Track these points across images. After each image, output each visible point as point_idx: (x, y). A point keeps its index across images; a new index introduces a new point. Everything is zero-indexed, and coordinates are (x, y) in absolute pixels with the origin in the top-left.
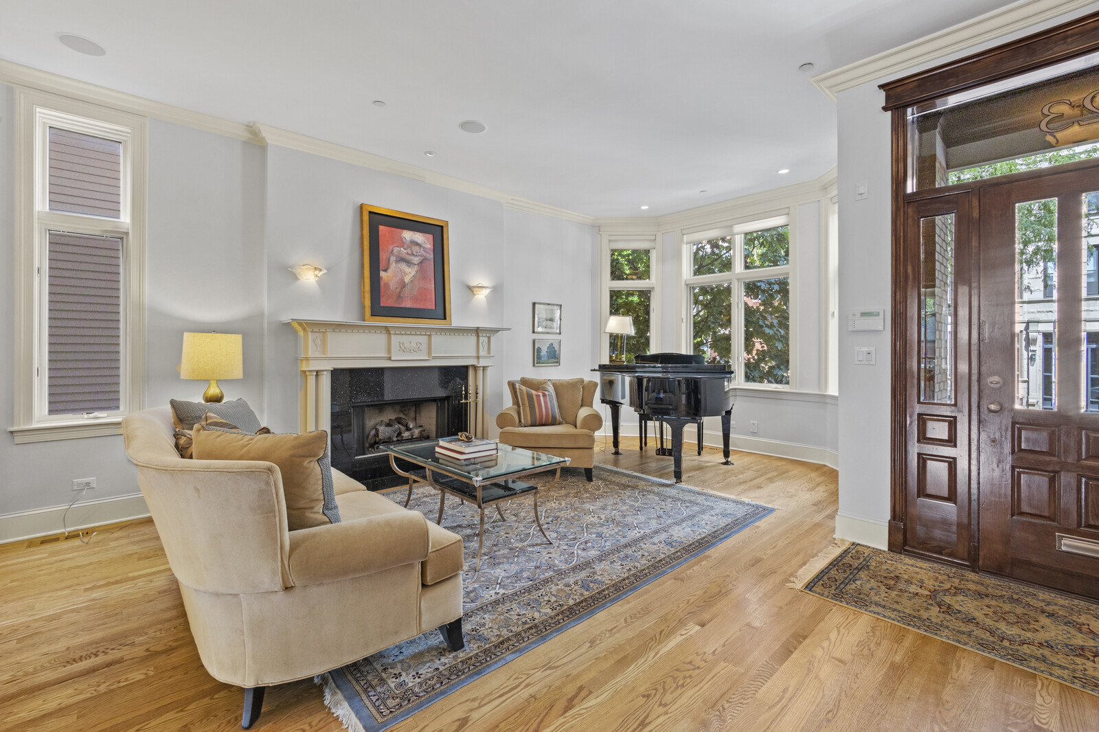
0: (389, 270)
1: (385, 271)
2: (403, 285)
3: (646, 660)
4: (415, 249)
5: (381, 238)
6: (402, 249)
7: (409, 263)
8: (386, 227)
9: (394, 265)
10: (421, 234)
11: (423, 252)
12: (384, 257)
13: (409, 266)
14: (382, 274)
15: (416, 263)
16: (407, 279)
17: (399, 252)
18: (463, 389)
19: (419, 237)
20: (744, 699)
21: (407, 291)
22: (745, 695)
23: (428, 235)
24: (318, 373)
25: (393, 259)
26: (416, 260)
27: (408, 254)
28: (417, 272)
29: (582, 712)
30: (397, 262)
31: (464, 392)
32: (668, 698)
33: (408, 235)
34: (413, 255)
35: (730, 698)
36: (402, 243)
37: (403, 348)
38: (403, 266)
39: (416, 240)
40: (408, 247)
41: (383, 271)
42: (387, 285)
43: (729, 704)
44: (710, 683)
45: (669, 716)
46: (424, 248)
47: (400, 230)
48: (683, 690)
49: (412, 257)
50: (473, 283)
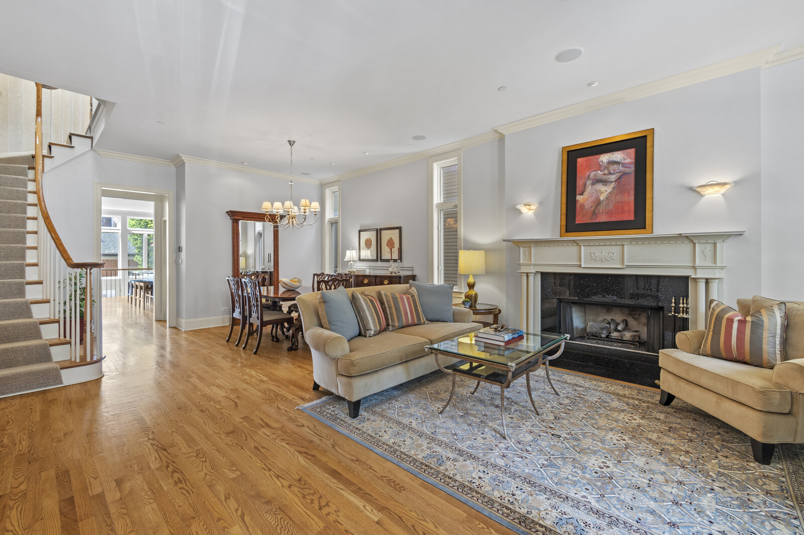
0: (585, 193)
1: (582, 194)
2: (598, 203)
3: (334, 483)
4: (613, 168)
5: (578, 169)
6: (599, 172)
7: (605, 182)
8: (583, 159)
9: (590, 187)
10: (620, 152)
11: (622, 168)
12: (581, 183)
13: (605, 185)
14: (579, 198)
15: (613, 180)
16: (602, 198)
17: (595, 175)
18: (673, 301)
19: (617, 156)
20: (281, 528)
21: (602, 208)
22: (286, 529)
23: (628, 151)
24: (527, 275)
25: (589, 182)
26: (613, 178)
27: (604, 174)
28: (613, 188)
29: (296, 457)
30: (593, 184)
31: (673, 305)
32: (296, 490)
33: (605, 158)
34: (610, 174)
35: (284, 520)
36: (599, 167)
37: (594, 258)
38: (600, 187)
39: (614, 159)
40: (605, 168)
41: (580, 195)
42: (582, 206)
43: (279, 519)
44: (303, 512)
45: (281, 488)
46: (622, 164)
47: (597, 156)
48: (301, 498)
49: (609, 176)
50: (696, 183)
